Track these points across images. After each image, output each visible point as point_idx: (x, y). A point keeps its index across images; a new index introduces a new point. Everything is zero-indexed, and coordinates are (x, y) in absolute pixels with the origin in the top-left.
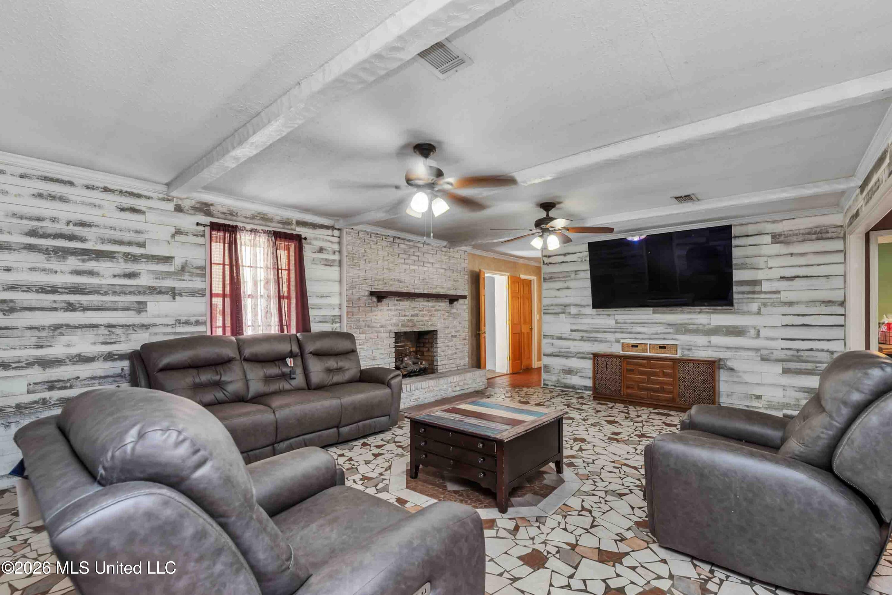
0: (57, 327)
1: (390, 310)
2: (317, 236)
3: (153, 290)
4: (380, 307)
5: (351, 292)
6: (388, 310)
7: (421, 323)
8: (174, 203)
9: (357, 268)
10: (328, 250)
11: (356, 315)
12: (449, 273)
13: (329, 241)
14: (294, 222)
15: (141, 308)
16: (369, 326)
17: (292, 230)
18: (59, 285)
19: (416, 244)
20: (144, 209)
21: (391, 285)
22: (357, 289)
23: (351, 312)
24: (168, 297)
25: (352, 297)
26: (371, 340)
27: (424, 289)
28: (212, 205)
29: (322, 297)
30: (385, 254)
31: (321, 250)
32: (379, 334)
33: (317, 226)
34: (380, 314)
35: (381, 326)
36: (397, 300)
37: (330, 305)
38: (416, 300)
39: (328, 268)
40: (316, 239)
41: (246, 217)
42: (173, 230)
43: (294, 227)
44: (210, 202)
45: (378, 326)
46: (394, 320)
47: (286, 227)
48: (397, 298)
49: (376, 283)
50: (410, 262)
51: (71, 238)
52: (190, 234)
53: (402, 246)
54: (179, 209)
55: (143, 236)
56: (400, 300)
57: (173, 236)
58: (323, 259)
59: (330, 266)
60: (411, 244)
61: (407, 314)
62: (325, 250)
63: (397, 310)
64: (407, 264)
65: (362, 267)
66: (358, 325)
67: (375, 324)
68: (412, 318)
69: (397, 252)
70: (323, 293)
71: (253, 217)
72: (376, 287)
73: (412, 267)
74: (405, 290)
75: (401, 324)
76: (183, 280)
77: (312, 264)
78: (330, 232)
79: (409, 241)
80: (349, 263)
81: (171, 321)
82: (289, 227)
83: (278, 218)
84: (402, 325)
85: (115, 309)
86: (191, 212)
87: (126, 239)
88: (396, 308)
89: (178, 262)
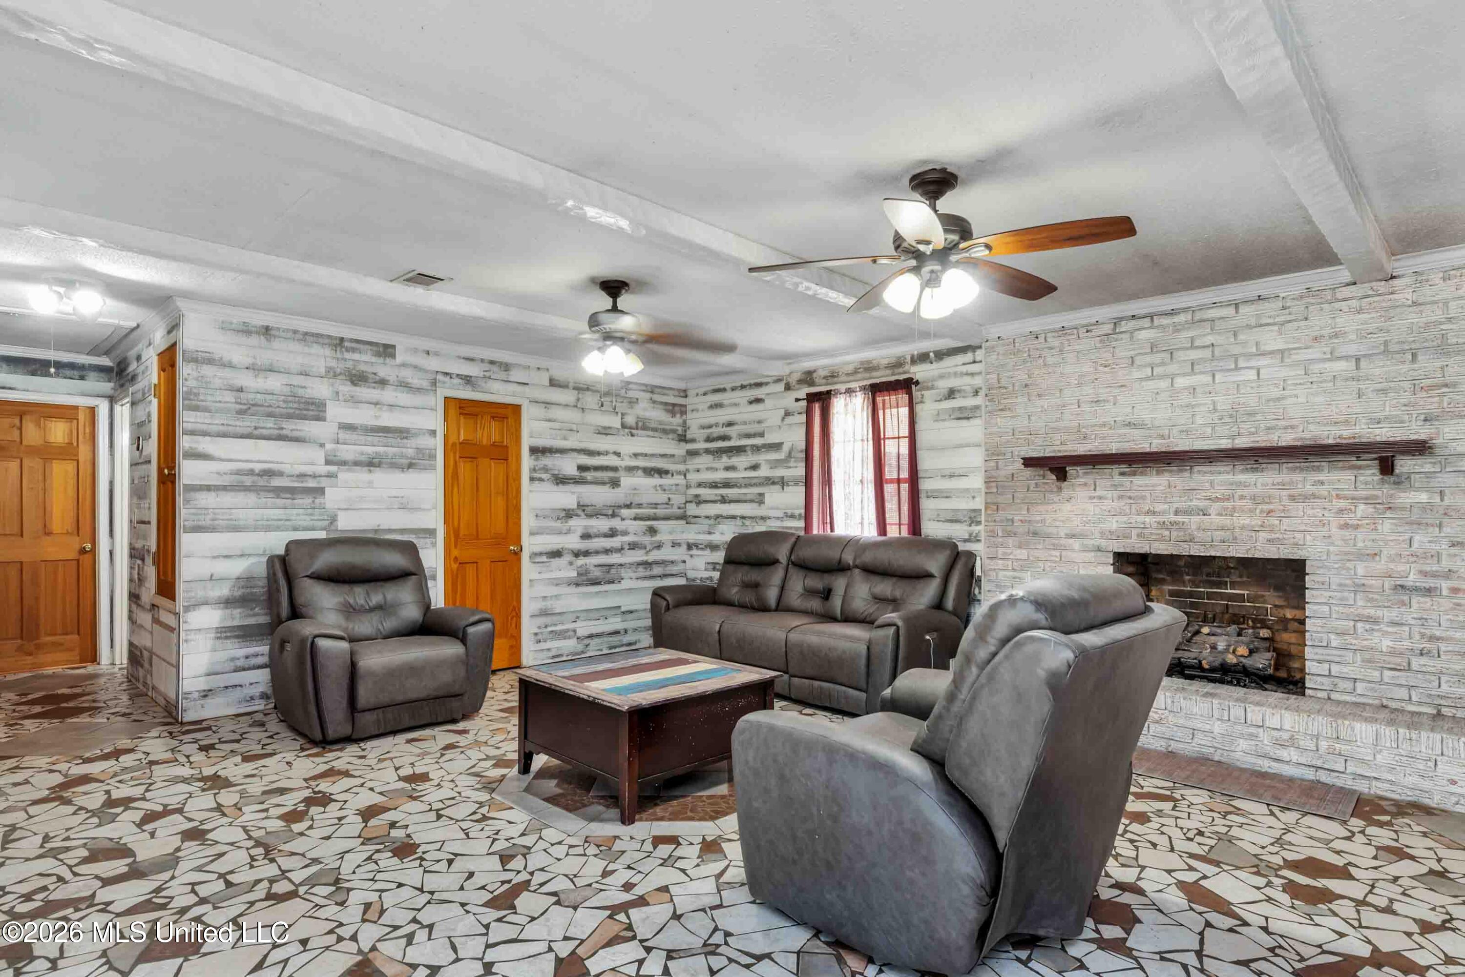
0: (718, 517)
1: (1100, 498)
2: (943, 371)
3: (770, 481)
4: (1066, 493)
5: (992, 464)
6: (1091, 498)
7: (1218, 535)
8: (785, 382)
9: (1008, 414)
10: (964, 390)
11: (1004, 510)
12: (1377, 369)
13: (967, 374)
14: (909, 360)
15: (760, 500)
16: (1035, 534)
17: (905, 373)
18: (718, 480)
19: (1198, 316)
20: (763, 397)
21: (1104, 438)
22: (1009, 456)
23: (994, 503)
24: (778, 487)
25: (994, 473)
26: (1041, 564)
27: (1233, 437)
28: (815, 371)
29: (951, 476)
30: (1087, 368)
31: (951, 394)
32: (1064, 553)
33: (944, 354)
34: (1067, 507)
35: (1072, 536)
36: (1122, 474)
37: (967, 490)
38: (1196, 469)
39: (964, 423)
40: (942, 377)
41: (847, 374)
42: (782, 412)
43: (907, 367)
44: (812, 369)
45: (1062, 534)
46: (1113, 524)
47: (897, 371)
48: (1124, 468)
49: (1057, 438)
50: (1173, 368)
51: (724, 438)
52: (796, 414)
53: (1143, 335)
54: (788, 387)
55: (763, 425)
56: (1134, 474)
57: (783, 419)
58: (953, 409)
59: (968, 418)
60: (1181, 318)
61: (1160, 507)
62: (959, 391)
63: (1121, 497)
64: (1162, 377)
65: (1020, 410)
66: (1009, 528)
67: (1054, 531)
68: (1179, 518)
69: (1123, 354)
70: (952, 471)
71: (855, 372)
72: (1056, 448)
73: (1180, 382)
74: (1144, 447)
75: (1134, 532)
76: (790, 467)
77: (937, 421)
78: (969, 357)
79: (1172, 313)
80: (989, 408)
81: (780, 514)
82: (901, 370)
83: (885, 362)
84: (1139, 535)
85: (745, 501)
86: (797, 386)
87: (752, 431)
88: (1116, 494)
89: (786, 448)
